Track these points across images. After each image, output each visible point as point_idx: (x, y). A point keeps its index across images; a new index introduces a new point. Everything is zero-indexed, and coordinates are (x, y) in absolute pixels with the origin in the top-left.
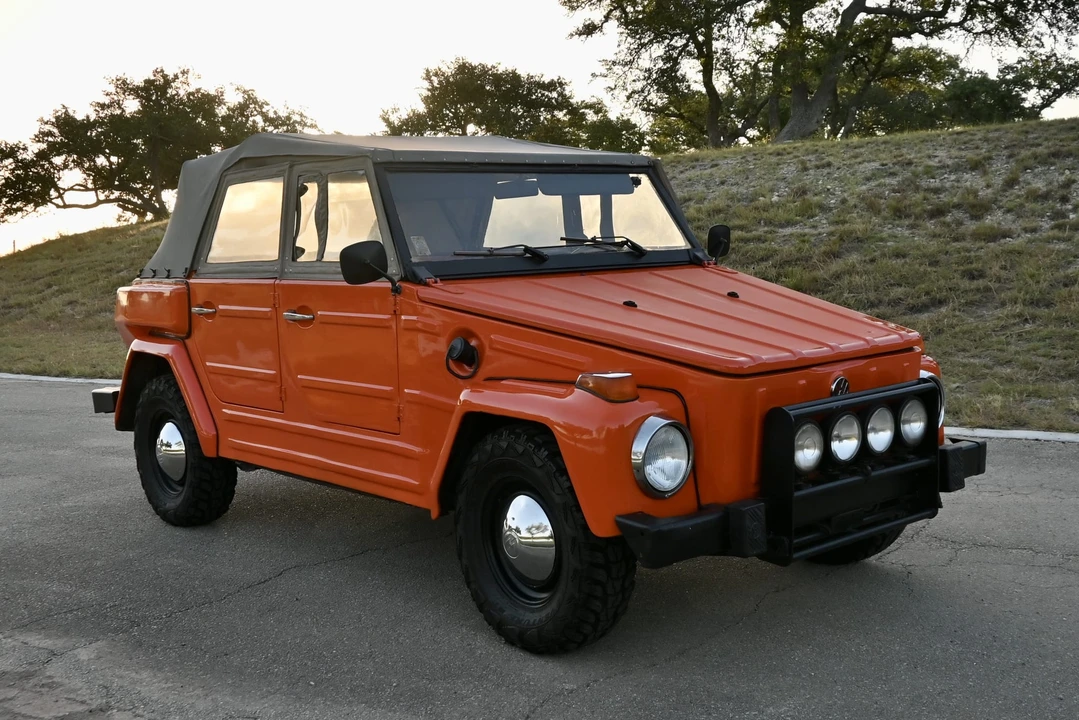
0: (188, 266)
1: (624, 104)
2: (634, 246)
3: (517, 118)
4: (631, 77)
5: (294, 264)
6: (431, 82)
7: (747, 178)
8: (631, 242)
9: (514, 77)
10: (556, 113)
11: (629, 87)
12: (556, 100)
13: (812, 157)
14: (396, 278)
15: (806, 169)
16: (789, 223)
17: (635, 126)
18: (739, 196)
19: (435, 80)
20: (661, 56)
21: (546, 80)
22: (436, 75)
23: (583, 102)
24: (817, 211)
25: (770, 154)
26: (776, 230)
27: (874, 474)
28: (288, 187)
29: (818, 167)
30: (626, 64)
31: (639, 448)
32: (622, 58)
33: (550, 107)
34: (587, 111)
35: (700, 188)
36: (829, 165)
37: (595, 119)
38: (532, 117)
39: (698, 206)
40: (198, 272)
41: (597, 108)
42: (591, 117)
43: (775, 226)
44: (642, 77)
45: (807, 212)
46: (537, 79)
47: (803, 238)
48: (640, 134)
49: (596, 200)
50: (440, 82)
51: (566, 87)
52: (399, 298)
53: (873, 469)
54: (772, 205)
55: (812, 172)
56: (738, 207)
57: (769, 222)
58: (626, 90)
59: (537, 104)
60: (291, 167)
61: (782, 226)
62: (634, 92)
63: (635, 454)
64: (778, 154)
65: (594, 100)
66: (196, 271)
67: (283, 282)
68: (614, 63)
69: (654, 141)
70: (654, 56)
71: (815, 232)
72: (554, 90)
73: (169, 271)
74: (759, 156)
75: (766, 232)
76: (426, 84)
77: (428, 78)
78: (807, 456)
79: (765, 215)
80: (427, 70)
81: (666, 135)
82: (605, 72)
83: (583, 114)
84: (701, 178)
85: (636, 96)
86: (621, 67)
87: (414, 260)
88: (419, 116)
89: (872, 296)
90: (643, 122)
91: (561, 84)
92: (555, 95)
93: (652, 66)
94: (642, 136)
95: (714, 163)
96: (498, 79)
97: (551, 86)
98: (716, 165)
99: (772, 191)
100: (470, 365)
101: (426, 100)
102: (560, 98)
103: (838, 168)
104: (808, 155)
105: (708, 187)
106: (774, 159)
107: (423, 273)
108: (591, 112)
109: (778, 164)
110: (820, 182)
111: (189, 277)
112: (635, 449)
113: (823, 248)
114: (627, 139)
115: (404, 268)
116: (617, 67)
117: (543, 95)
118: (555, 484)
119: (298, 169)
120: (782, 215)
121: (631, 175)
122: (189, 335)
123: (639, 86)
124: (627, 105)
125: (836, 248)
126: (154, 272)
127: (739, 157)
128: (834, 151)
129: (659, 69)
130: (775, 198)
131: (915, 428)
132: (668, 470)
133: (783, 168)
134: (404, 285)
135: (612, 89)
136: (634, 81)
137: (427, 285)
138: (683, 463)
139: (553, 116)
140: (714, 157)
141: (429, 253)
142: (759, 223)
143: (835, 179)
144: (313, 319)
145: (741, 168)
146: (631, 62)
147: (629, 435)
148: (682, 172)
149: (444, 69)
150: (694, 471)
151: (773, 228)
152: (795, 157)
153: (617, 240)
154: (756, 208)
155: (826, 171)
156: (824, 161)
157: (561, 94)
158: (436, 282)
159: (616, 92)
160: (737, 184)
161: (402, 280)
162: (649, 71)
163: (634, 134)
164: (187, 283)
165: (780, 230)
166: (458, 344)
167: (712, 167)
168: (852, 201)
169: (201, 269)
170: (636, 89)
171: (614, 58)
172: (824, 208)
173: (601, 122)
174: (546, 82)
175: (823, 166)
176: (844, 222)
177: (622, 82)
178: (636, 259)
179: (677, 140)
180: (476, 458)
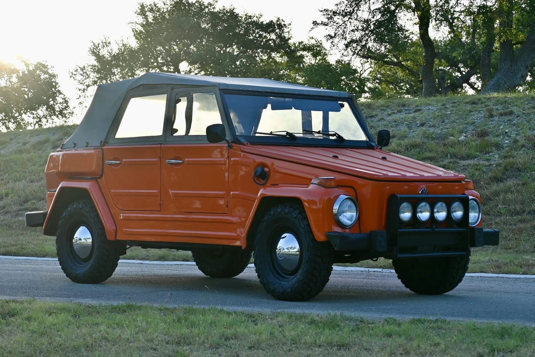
0: (103, 140)
1: (343, 51)
2: (340, 137)
3: (234, 59)
4: (350, 28)
5: (172, 136)
6: (146, 17)
7: (443, 122)
8: (338, 135)
9: (232, 16)
10: (273, 54)
11: (348, 36)
12: (274, 41)
13: (499, 107)
14: (230, 141)
15: (492, 116)
16: (468, 157)
17: (355, 71)
18: (433, 136)
19: (150, 16)
20: (379, 9)
21: (265, 20)
22: (151, 10)
23: (300, 43)
24: (494, 149)
25: (467, 103)
26: (458, 161)
27: (436, 230)
28: (170, 99)
29: (501, 115)
30: (346, 15)
31: (336, 207)
32: (343, 9)
33: (268, 48)
34: (305, 53)
35: (403, 128)
36: (511, 113)
37: (313, 62)
38: (248, 57)
39: (399, 141)
40: (109, 143)
41: (316, 50)
42: (309, 59)
43: (457, 158)
44: (360, 28)
45: (484, 149)
46: (255, 19)
47: (477, 167)
48: (360, 80)
49: (320, 113)
50: (155, 18)
51: (286, 30)
52: (231, 150)
53: (436, 228)
54: (459, 142)
55: (496, 118)
56: (432, 144)
57: (454, 156)
58: (346, 39)
59: (254, 45)
60: (172, 89)
61: (463, 158)
62: (352, 41)
63: (335, 210)
64: (474, 103)
65: (313, 42)
66: (107, 143)
67: (166, 145)
68: (335, 13)
69: (377, 88)
70: (372, 9)
71: (487, 163)
72: (273, 31)
73: (87, 143)
74: (456, 105)
75: (450, 162)
76: (140, 19)
77: (142, 12)
78: (406, 215)
79: (451, 150)
80: (142, 6)
81: (388, 83)
82: (326, 20)
83: (302, 57)
84: (405, 121)
85: (355, 45)
86: (341, 17)
87: (237, 134)
88: (131, 51)
89: (518, 207)
90: (363, 67)
91: (280, 26)
92: (273, 36)
93: (370, 17)
94: (362, 82)
95: (418, 108)
96: (215, 17)
97: (270, 27)
98: (419, 110)
99: (461, 132)
100: (263, 180)
101: (138, 35)
102: (278, 40)
103: (518, 116)
104: (497, 105)
105: (410, 128)
106: (469, 107)
107: (242, 140)
108: (309, 54)
109: (471, 111)
110: (502, 127)
111: (103, 145)
112: (334, 208)
113: (490, 174)
114: (347, 84)
115: (233, 137)
116: (337, 17)
117: (261, 36)
118: (301, 223)
119: (176, 91)
120: (464, 150)
121: (339, 102)
122: (101, 177)
123: (357, 35)
124: (345, 53)
125: (500, 175)
126: (75, 144)
127: (440, 105)
128: (518, 103)
129: (377, 20)
130: (462, 138)
131: (458, 214)
132: (348, 216)
133: (474, 115)
134: (233, 144)
135: (332, 37)
136: (353, 31)
137: (244, 145)
138: (355, 214)
139: (270, 57)
140: (418, 103)
141: (244, 132)
142: (447, 156)
143: (514, 125)
144: (183, 163)
145: (439, 114)
146: (351, 13)
147: (332, 202)
148: (389, 115)
149: (160, 5)
150: (359, 219)
151: (455, 160)
152: (486, 106)
153: (330, 133)
154: (445, 145)
155: (507, 118)
156: (507, 111)
157: (280, 37)
158: (248, 144)
159: (336, 40)
160: (434, 126)
161: (232, 142)
162: (367, 21)
163: (354, 80)
164: (102, 149)
165: (462, 161)
166: (259, 169)
167: (416, 111)
168: (522, 142)
169: (111, 141)
170: (354, 38)
171: (334, 8)
172: (498, 146)
173: (319, 65)
174: (265, 23)
175: (506, 114)
176: (509, 157)
177: (341, 31)
178: (340, 143)
179: (401, 88)
180: (266, 218)
